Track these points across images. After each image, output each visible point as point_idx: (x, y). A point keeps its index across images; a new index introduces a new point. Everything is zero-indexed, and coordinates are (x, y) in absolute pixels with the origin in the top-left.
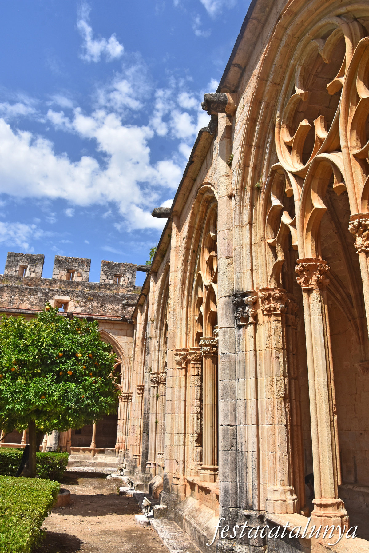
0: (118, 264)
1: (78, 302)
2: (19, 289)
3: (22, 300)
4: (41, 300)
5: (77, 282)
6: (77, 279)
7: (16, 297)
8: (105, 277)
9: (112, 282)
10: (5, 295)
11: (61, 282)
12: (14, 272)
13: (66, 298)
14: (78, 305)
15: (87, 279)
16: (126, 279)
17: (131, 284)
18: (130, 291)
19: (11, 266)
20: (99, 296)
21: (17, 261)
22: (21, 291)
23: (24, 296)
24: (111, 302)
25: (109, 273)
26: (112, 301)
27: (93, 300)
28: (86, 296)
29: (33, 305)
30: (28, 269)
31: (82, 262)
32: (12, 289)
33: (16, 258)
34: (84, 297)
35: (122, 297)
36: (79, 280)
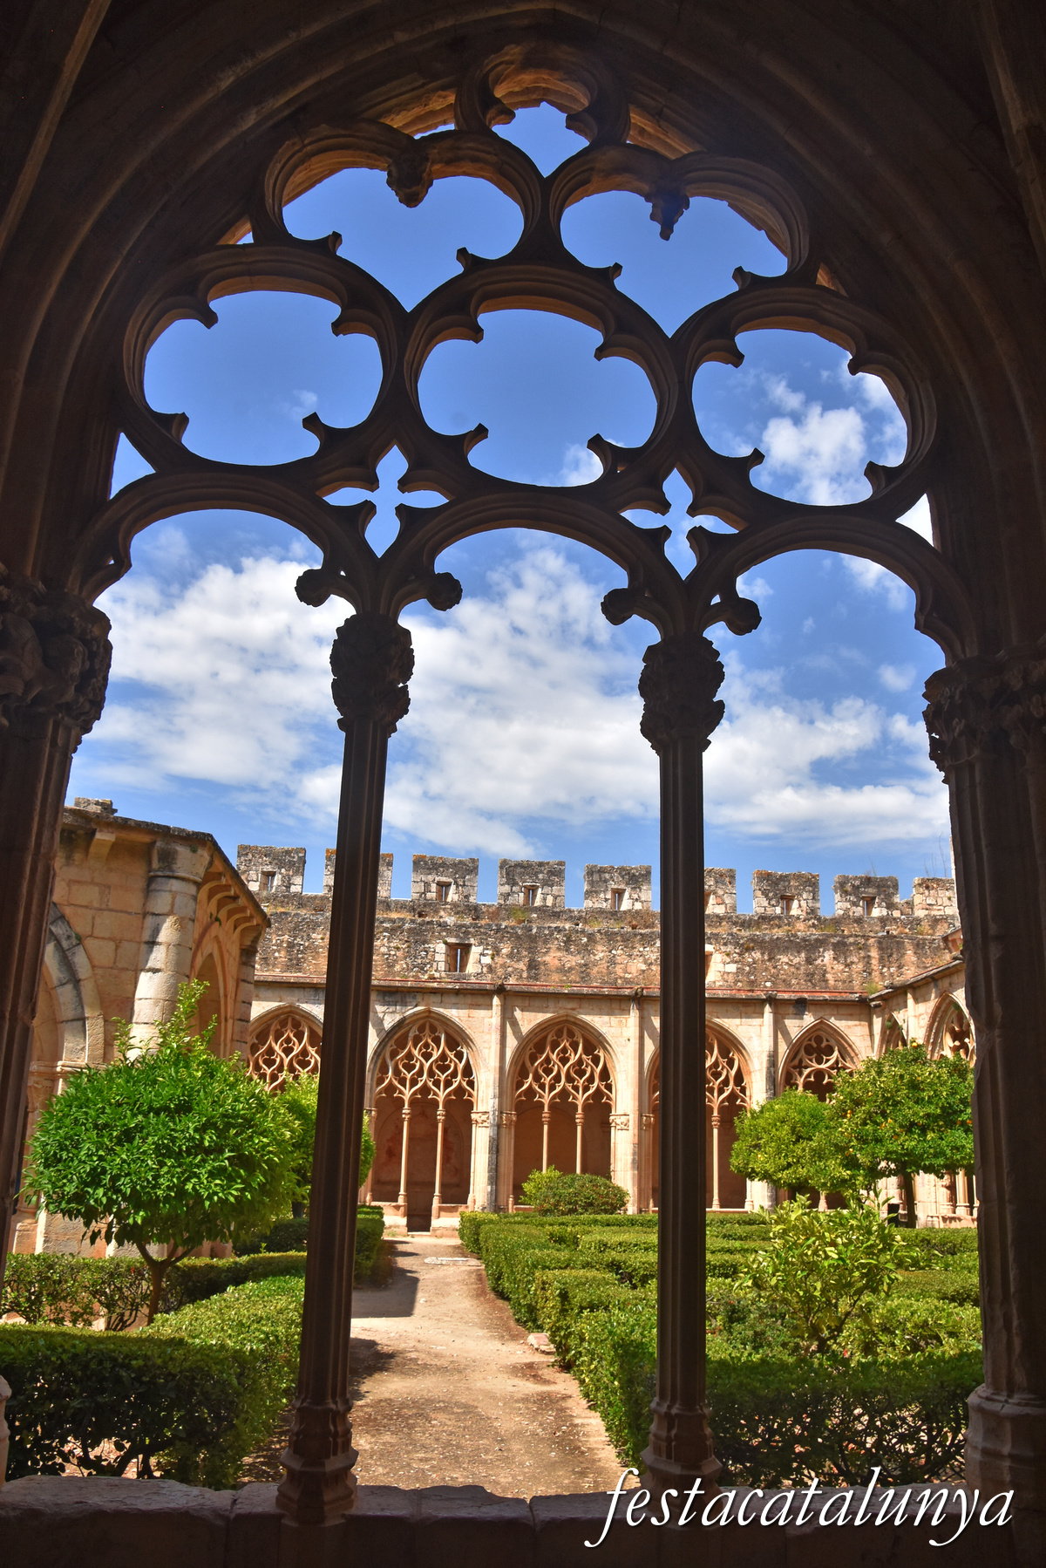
0: (786, 876)
1: (728, 955)
2: (622, 935)
3: (630, 956)
5: (718, 916)
6: (715, 908)
7: (619, 952)
8: (765, 903)
9: (778, 910)
10: (600, 948)
12: (602, 902)
14: (728, 960)
15: (734, 908)
16: (803, 903)
17: (812, 912)
18: (814, 926)
19: (596, 892)
20: (763, 941)
21: (606, 881)
22: (626, 939)
23: (633, 948)
24: (785, 950)
25: (771, 895)
26: (787, 948)
27: (753, 950)
28: (741, 942)
29: (651, 964)
30: (626, 895)
31: (721, 876)
32: (610, 937)
33: (603, 875)
34: (737, 944)
35: (804, 940)
36: (720, 910)
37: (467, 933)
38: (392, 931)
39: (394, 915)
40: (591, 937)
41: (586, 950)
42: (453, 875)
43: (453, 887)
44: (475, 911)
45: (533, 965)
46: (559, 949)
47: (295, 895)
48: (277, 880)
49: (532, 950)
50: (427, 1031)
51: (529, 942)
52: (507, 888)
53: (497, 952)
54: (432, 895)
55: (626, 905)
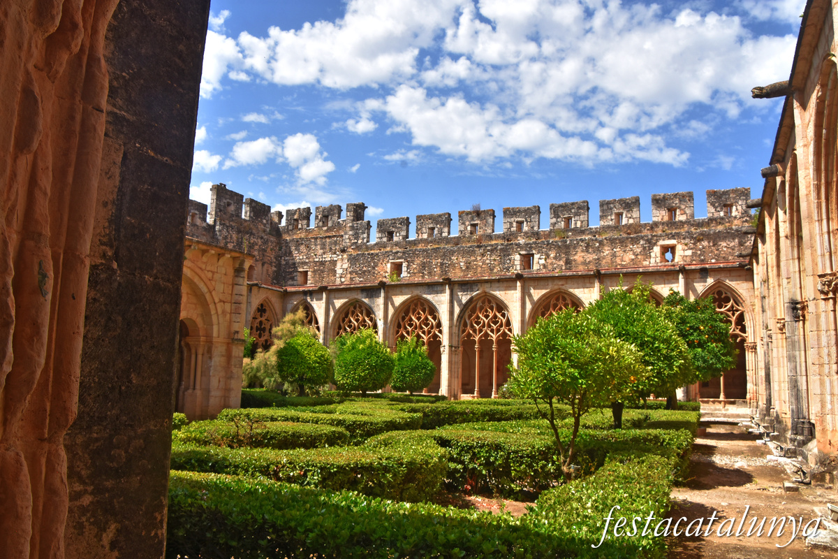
0: (727, 192)
1: (686, 245)
2: (619, 240)
3: (625, 251)
4: (644, 248)
5: (681, 222)
6: (680, 217)
7: (618, 249)
8: (713, 210)
9: (722, 214)
10: (606, 248)
11: (663, 224)
12: (610, 221)
13: (672, 242)
14: (686, 248)
15: (692, 216)
16: (739, 208)
17: (746, 213)
18: (746, 221)
19: (605, 216)
20: (709, 234)
21: (611, 209)
22: (622, 241)
23: (626, 246)
24: (724, 239)
25: (717, 205)
26: (725, 237)
27: (702, 240)
28: (695, 236)
29: (638, 255)
30: (624, 216)
31: (683, 197)
32: (612, 241)
33: (609, 206)
34: (692, 238)
35: (737, 231)
36: (683, 218)
37: (531, 248)
38: (492, 251)
39: (493, 242)
40: (601, 243)
41: (598, 250)
42: (524, 217)
43: (525, 223)
44: (537, 235)
45: (568, 262)
46: (582, 251)
47: (445, 237)
48: (436, 231)
49: (567, 254)
50: (486, 303)
51: (565, 249)
52: (554, 220)
53: (548, 256)
54: (514, 229)
55: (624, 222)
